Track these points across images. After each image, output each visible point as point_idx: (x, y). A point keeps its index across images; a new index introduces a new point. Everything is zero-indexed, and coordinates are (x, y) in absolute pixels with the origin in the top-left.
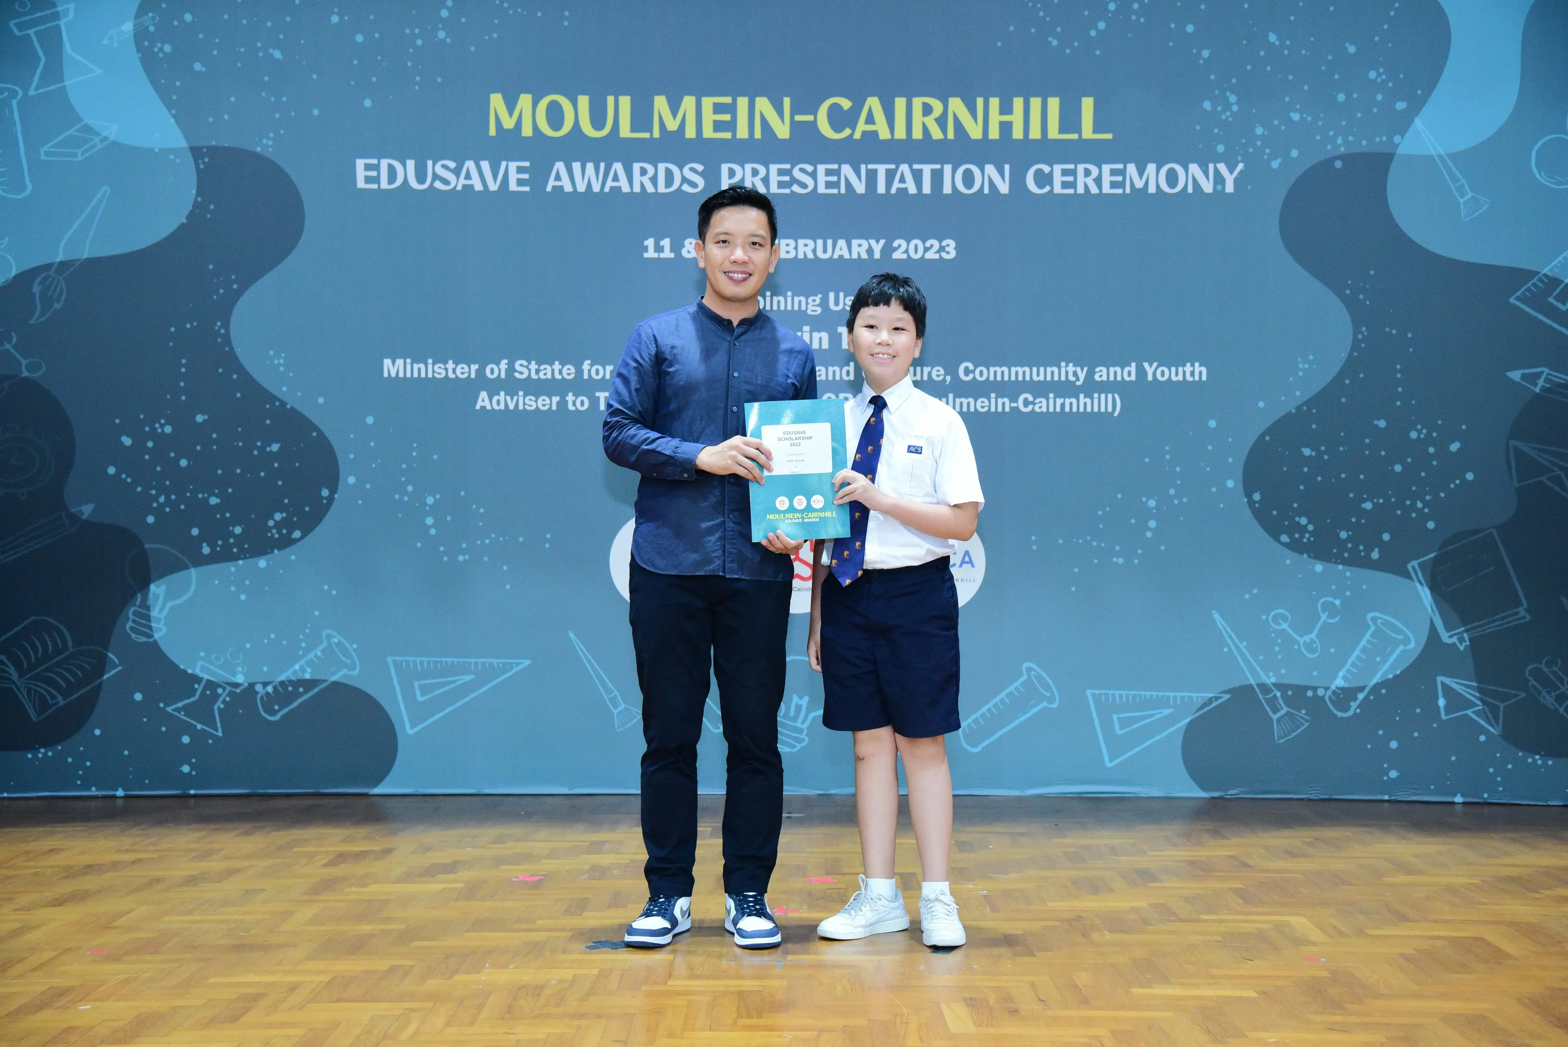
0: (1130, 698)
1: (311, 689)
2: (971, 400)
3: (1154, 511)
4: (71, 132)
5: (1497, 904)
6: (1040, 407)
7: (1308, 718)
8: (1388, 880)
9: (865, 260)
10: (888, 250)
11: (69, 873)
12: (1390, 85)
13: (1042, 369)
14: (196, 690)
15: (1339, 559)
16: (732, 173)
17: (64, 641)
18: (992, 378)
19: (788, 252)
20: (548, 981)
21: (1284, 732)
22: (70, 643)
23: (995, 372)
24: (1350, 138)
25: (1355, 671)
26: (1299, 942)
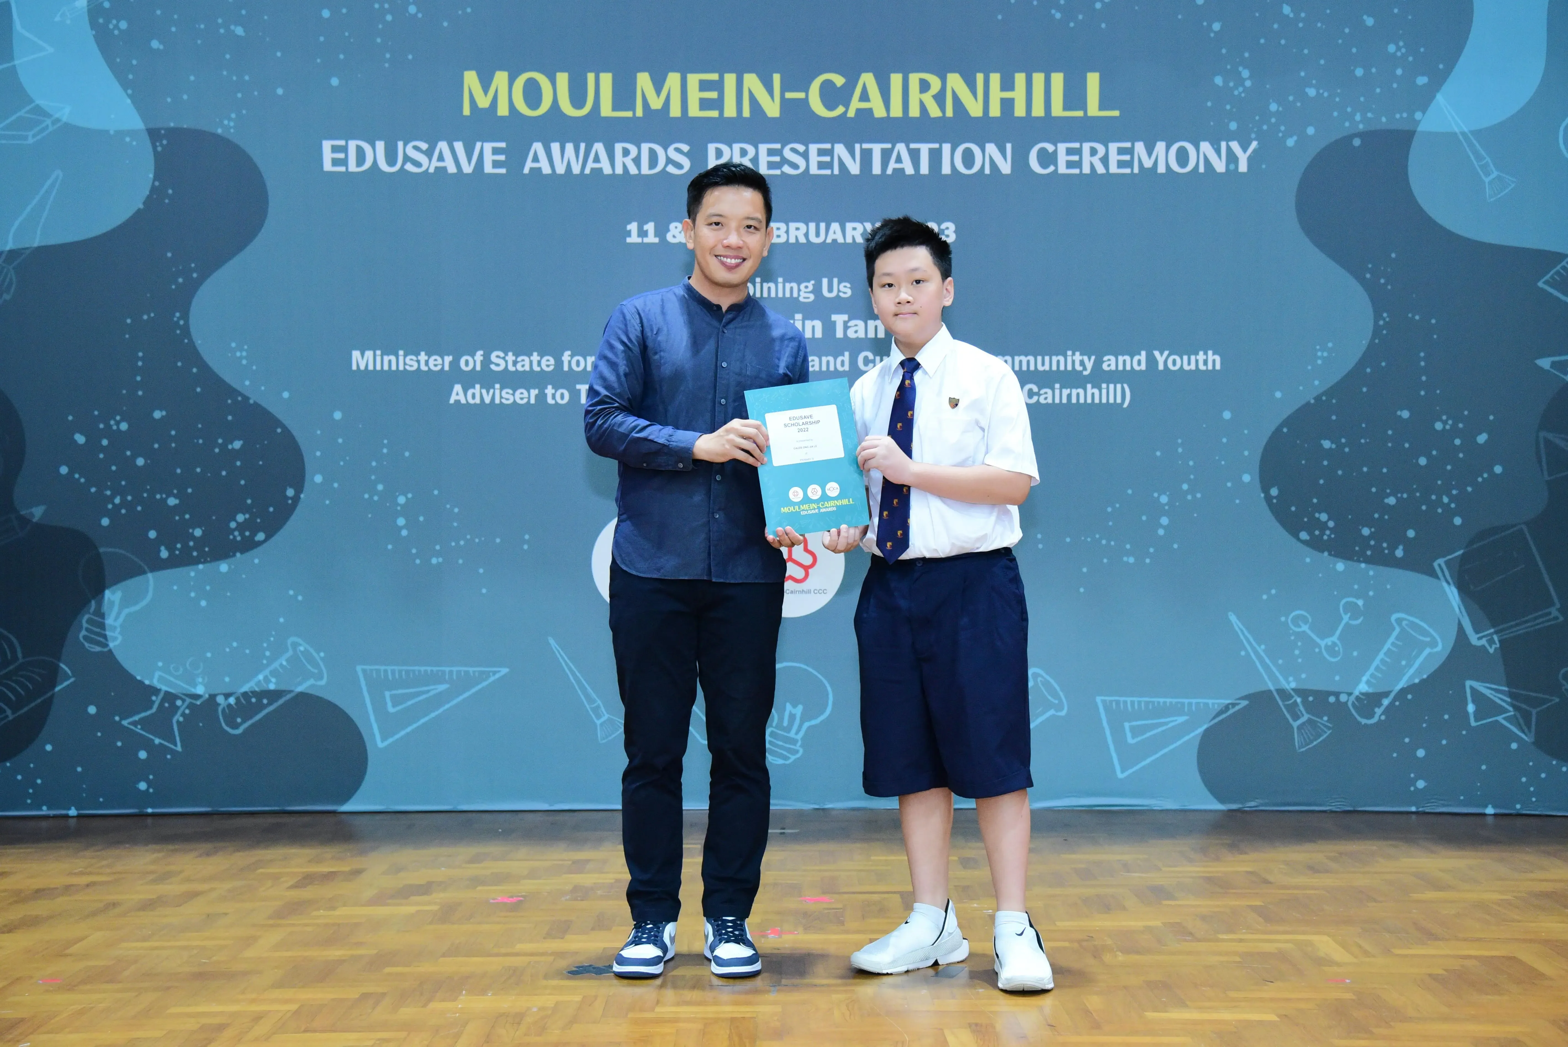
0: (1143, 705)
1: (276, 701)
3: (1167, 507)
4: (22, 113)
5: (1531, 922)
6: (1046, 399)
7: (1329, 725)
8: (1416, 896)
11: (20, 897)
12: (1411, 59)
13: (1047, 358)
14: (153, 702)
15: (1360, 557)
16: (719, 152)
17: (14, 652)
19: (778, 236)
20: (529, 1009)
21: (1305, 740)
22: (20, 655)
24: (1369, 115)
25: (1380, 675)
26: (1322, 962)
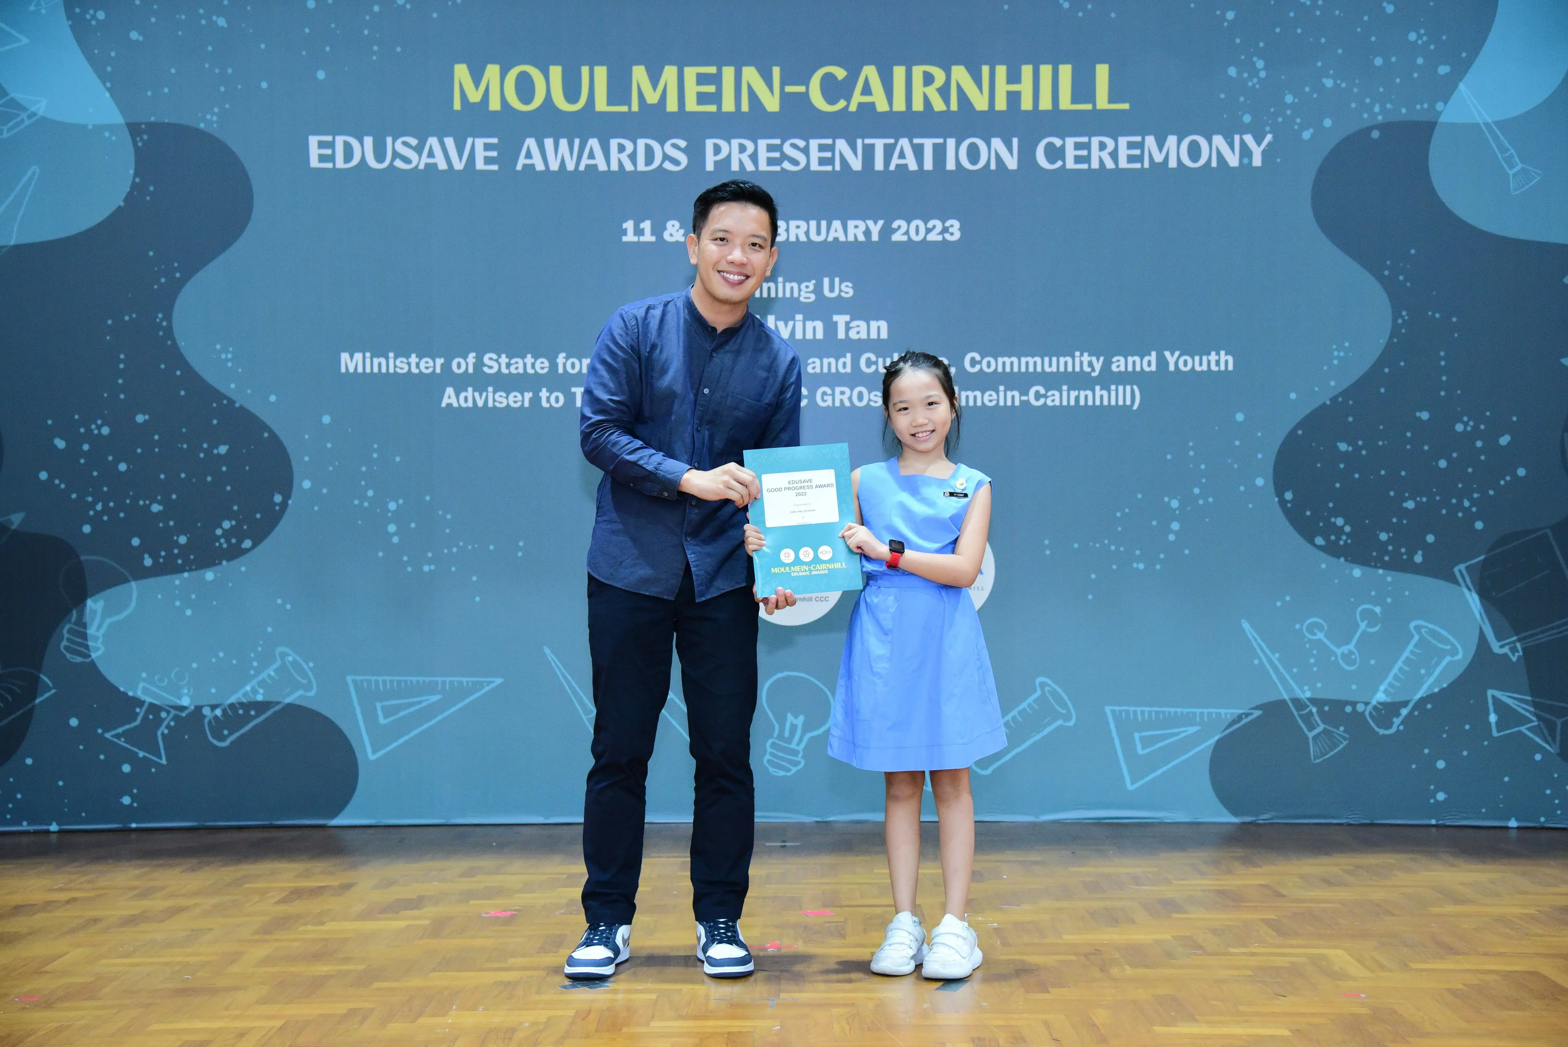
0: (1153, 714)
1: (264, 712)
2: (978, 394)
3: (1177, 512)
5: (1555, 936)
6: (1053, 401)
7: (1346, 735)
8: (1435, 910)
9: (861, 242)
10: (887, 231)
12: (1432, 47)
13: (1054, 359)
14: (138, 714)
15: (1378, 563)
16: (717, 150)
18: (1000, 370)
20: (520, 1024)
21: (1321, 752)
23: (1004, 363)
24: (1389, 106)
25: (1397, 684)
26: (1337, 976)
